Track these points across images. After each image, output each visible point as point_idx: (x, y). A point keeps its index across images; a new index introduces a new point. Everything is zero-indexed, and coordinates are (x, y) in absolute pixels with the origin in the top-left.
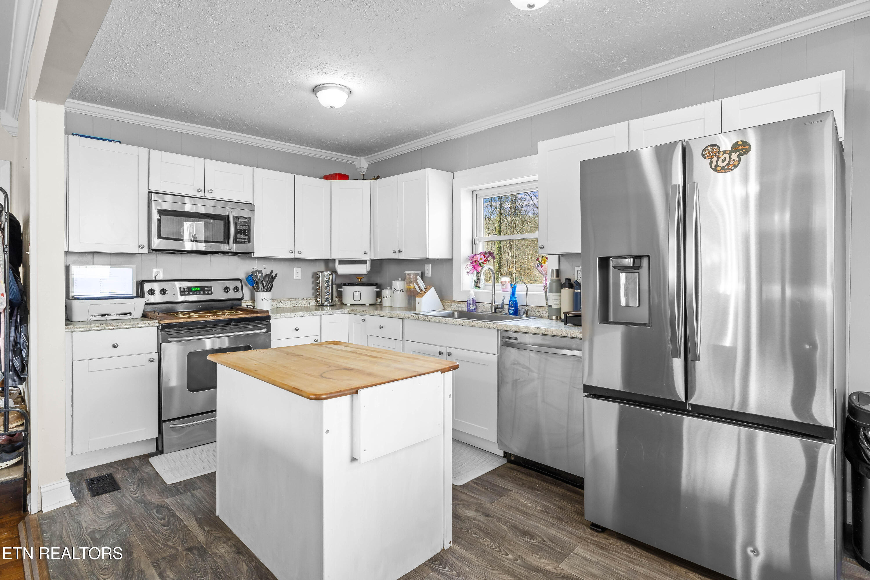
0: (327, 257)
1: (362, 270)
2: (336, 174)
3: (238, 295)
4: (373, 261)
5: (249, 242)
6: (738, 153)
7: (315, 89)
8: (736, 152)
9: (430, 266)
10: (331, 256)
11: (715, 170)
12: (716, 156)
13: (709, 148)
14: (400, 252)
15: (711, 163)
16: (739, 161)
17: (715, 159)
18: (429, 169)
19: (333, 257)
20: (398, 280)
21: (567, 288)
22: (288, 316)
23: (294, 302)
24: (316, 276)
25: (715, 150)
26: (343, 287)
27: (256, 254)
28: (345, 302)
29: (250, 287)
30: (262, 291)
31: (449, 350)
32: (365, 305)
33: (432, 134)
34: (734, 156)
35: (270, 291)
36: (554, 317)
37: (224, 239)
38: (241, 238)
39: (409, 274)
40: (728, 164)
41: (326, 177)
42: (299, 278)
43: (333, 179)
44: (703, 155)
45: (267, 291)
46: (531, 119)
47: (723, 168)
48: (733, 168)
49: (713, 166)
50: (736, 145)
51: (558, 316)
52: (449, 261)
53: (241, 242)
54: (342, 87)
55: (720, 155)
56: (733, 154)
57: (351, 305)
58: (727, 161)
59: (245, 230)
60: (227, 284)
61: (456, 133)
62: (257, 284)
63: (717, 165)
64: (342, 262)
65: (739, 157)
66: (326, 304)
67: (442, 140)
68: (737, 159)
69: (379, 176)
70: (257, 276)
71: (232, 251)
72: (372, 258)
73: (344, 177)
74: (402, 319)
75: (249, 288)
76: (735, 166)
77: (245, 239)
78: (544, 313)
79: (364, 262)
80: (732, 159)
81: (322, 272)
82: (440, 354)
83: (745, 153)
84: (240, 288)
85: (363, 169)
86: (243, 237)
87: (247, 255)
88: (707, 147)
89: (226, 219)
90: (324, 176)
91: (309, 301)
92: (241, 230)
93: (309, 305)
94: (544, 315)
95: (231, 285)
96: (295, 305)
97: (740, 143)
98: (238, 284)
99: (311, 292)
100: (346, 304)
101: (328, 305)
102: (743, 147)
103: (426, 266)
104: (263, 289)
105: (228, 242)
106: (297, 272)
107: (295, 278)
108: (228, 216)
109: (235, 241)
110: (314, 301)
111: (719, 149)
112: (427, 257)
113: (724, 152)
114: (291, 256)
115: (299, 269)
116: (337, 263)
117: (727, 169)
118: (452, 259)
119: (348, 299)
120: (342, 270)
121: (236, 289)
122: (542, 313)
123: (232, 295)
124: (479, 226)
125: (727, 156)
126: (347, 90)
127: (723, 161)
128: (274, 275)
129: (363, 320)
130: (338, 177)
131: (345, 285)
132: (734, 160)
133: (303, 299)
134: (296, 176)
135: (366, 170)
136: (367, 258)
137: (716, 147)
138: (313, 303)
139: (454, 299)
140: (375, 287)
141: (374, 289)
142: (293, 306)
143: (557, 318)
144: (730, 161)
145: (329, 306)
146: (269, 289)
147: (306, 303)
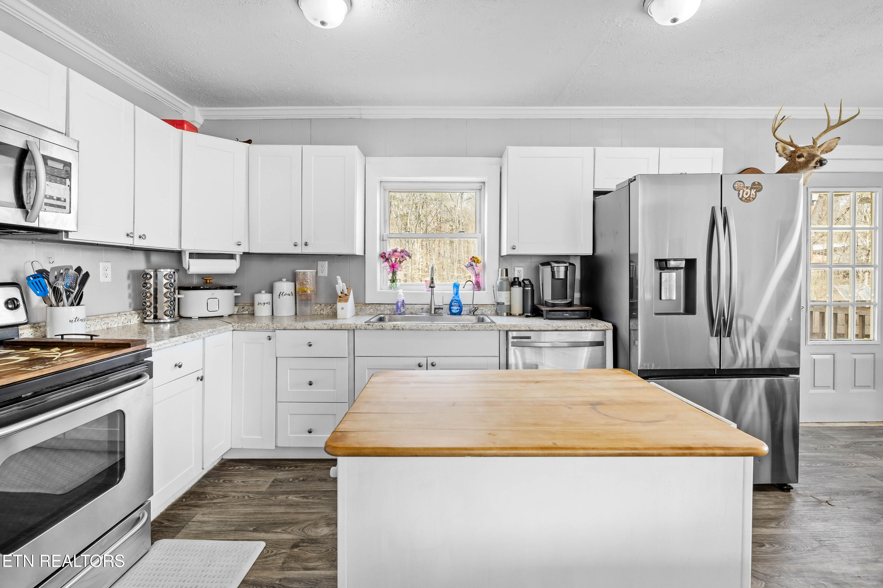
0: (172, 247)
1: (228, 267)
3: (19, 316)
4: (246, 255)
6: (755, 190)
8: (754, 188)
9: (326, 263)
10: (178, 245)
11: (741, 199)
12: (742, 189)
13: (738, 183)
14: (306, 244)
15: (739, 194)
16: (756, 195)
17: (742, 191)
18: (356, 147)
19: (184, 247)
20: (285, 280)
21: (517, 286)
22: (167, 346)
23: (107, 320)
25: (742, 185)
26: (181, 292)
34: (753, 192)
35: (78, 304)
36: (505, 314)
40: (749, 197)
42: (109, 279)
44: (734, 187)
45: (72, 304)
46: (467, 121)
47: (746, 199)
48: (752, 200)
49: (740, 197)
50: (754, 184)
51: (509, 312)
55: (745, 189)
56: (752, 190)
57: (199, 318)
58: (749, 194)
63: (743, 196)
64: (192, 255)
65: (755, 192)
66: (166, 319)
68: (754, 194)
69: (251, 140)
72: (249, 250)
76: (754, 199)
78: (486, 310)
79: (231, 256)
80: (752, 194)
81: (156, 270)
82: (420, 366)
83: (759, 191)
84: (21, 300)
88: (737, 182)
93: (129, 323)
94: (487, 313)
96: (109, 326)
97: (756, 183)
100: (191, 318)
102: (758, 186)
103: (320, 263)
111: (744, 185)
113: (747, 188)
114: (128, 242)
115: (109, 265)
116: (186, 256)
117: (749, 200)
119: (189, 310)
121: (12, 303)
122: (484, 310)
125: (749, 191)
127: (746, 194)
129: (270, 338)
131: (187, 289)
132: (753, 195)
136: (238, 250)
137: (742, 183)
138: (135, 320)
139: (367, 302)
140: (233, 291)
142: (105, 327)
143: (507, 315)
144: (750, 195)
145: (170, 322)
146: (78, 301)
147: (125, 321)
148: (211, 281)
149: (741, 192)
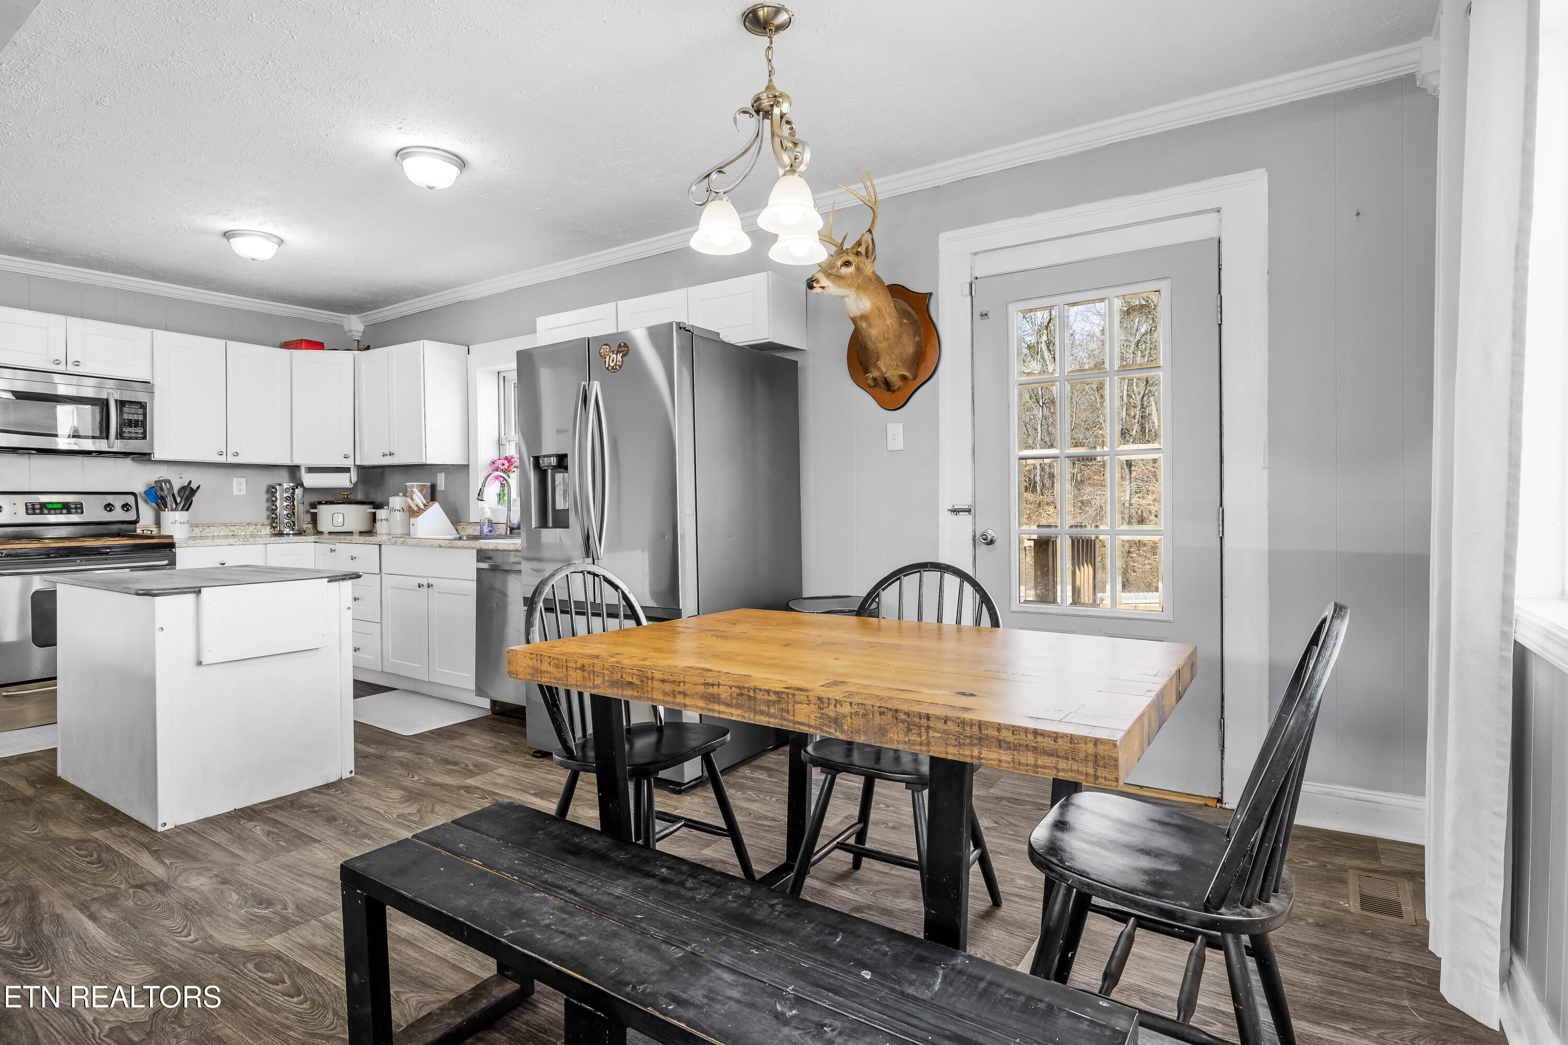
0: (287, 462)
1: (343, 481)
2: (302, 340)
3: (131, 516)
4: (361, 469)
5: (144, 438)
6: (621, 354)
7: (227, 235)
8: (620, 352)
9: (443, 475)
10: (292, 460)
11: (607, 369)
12: (608, 355)
13: (603, 349)
14: (391, 454)
15: (605, 363)
16: (622, 361)
17: (607, 358)
18: (425, 341)
19: (296, 462)
20: (397, 495)
22: (207, 544)
23: (232, 528)
24: (271, 491)
25: (607, 351)
26: (318, 506)
27: (157, 456)
28: (320, 528)
29: (154, 504)
30: (172, 510)
31: (431, 581)
32: (352, 532)
33: (437, 292)
34: (620, 356)
35: (188, 510)
37: (101, 432)
38: (130, 432)
39: (412, 487)
40: (616, 364)
41: (287, 345)
42: (243, 493)
43: (297, 348)
44: (599, 354)
45: (181, 510)
47: (613, 367)
49: (607, 366)
50: (619, 346)
52: (464, 468)
53: (130, 438)
54: (267, 236)
55: (611, 355)
56: (619, 354)
58: (615, 361)
59: (137, 421)
60: (110, 499)
61: (472, 292)
62: (163, 499)
63: (609, 365)
64: (311, 470)
65: (622, 357)
66: (287, 531)
67: (455, 301)
69: (369, 346)
70: (162, 489)
71: (114, 450)
72: (358, 463)
73: (318, 346)
74: (380, 545)
75: (152, 506)
76: (620, 367)
77: (137, 433)
79: (346, 470)
81: (280, 485)
82: (419, 587)
83: (625, 354)
84: (133, 504)
85: (354, 333)
86: (133, 431)
87: (143, 457)
89: (103, 404)
90: (281, 344)
91: (259, 527)
92: (130, 421)
93: (258, 533)
95: (118, 502)
96: (234, 533)
97: (622, 344)
98: (130, 500)
99: (265, 514)
100: (321, 531)
101: (291, 532)
102: (624, 349)
103: (439, 475)
104: (174, 507)
105: (107, 438)
106: (239, 484)
107: (235, 492)
108: (107, 400)
109: (120, 435)
110: (269, 527)
111: (610, 350)
112: (424, 461)
113: (613, 353)
115: (244, 480)
116: (303, 470)
117: (616, 368)
118: (468, 465)
119: (325, 524)
120: (310, 480)
121: (126, 507)
123: (118, 514)
124: (509, 420)
125: (615, 356)
126: (275, 240)
127: (613, 361)
128: (194, 486)
129: (332, 551)
130: (304, 344)
131: (320, 503)
132: (619, 361)
133: (249, 524)
134: (229, 343)
135: (360, 334)
136: (349, 463)
137: (608, 348)
138: (268, 530)
139: (471, 521)
140: (371, 506)
141: (369, 509)
142: (230, 534)
144: (617, 361)
145: (293, 534)
146: (187, 507)
147: (254, 531)
148: (349, 496)
149: (607, 360)
